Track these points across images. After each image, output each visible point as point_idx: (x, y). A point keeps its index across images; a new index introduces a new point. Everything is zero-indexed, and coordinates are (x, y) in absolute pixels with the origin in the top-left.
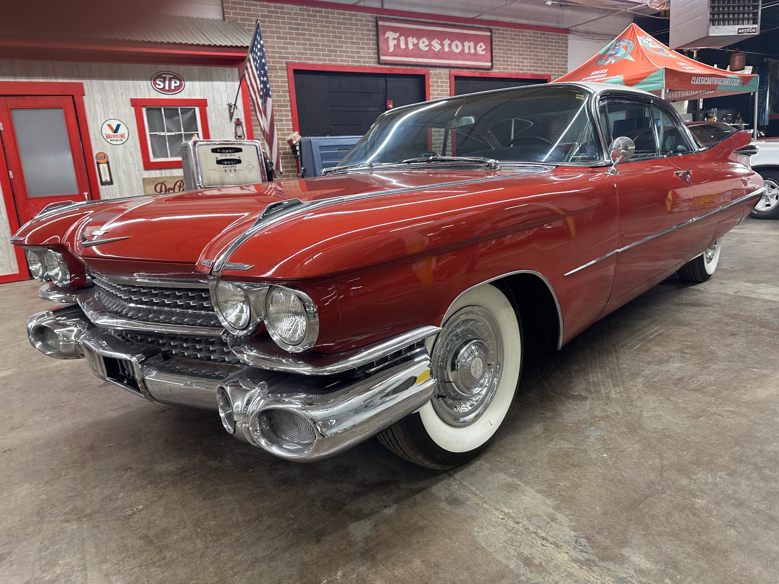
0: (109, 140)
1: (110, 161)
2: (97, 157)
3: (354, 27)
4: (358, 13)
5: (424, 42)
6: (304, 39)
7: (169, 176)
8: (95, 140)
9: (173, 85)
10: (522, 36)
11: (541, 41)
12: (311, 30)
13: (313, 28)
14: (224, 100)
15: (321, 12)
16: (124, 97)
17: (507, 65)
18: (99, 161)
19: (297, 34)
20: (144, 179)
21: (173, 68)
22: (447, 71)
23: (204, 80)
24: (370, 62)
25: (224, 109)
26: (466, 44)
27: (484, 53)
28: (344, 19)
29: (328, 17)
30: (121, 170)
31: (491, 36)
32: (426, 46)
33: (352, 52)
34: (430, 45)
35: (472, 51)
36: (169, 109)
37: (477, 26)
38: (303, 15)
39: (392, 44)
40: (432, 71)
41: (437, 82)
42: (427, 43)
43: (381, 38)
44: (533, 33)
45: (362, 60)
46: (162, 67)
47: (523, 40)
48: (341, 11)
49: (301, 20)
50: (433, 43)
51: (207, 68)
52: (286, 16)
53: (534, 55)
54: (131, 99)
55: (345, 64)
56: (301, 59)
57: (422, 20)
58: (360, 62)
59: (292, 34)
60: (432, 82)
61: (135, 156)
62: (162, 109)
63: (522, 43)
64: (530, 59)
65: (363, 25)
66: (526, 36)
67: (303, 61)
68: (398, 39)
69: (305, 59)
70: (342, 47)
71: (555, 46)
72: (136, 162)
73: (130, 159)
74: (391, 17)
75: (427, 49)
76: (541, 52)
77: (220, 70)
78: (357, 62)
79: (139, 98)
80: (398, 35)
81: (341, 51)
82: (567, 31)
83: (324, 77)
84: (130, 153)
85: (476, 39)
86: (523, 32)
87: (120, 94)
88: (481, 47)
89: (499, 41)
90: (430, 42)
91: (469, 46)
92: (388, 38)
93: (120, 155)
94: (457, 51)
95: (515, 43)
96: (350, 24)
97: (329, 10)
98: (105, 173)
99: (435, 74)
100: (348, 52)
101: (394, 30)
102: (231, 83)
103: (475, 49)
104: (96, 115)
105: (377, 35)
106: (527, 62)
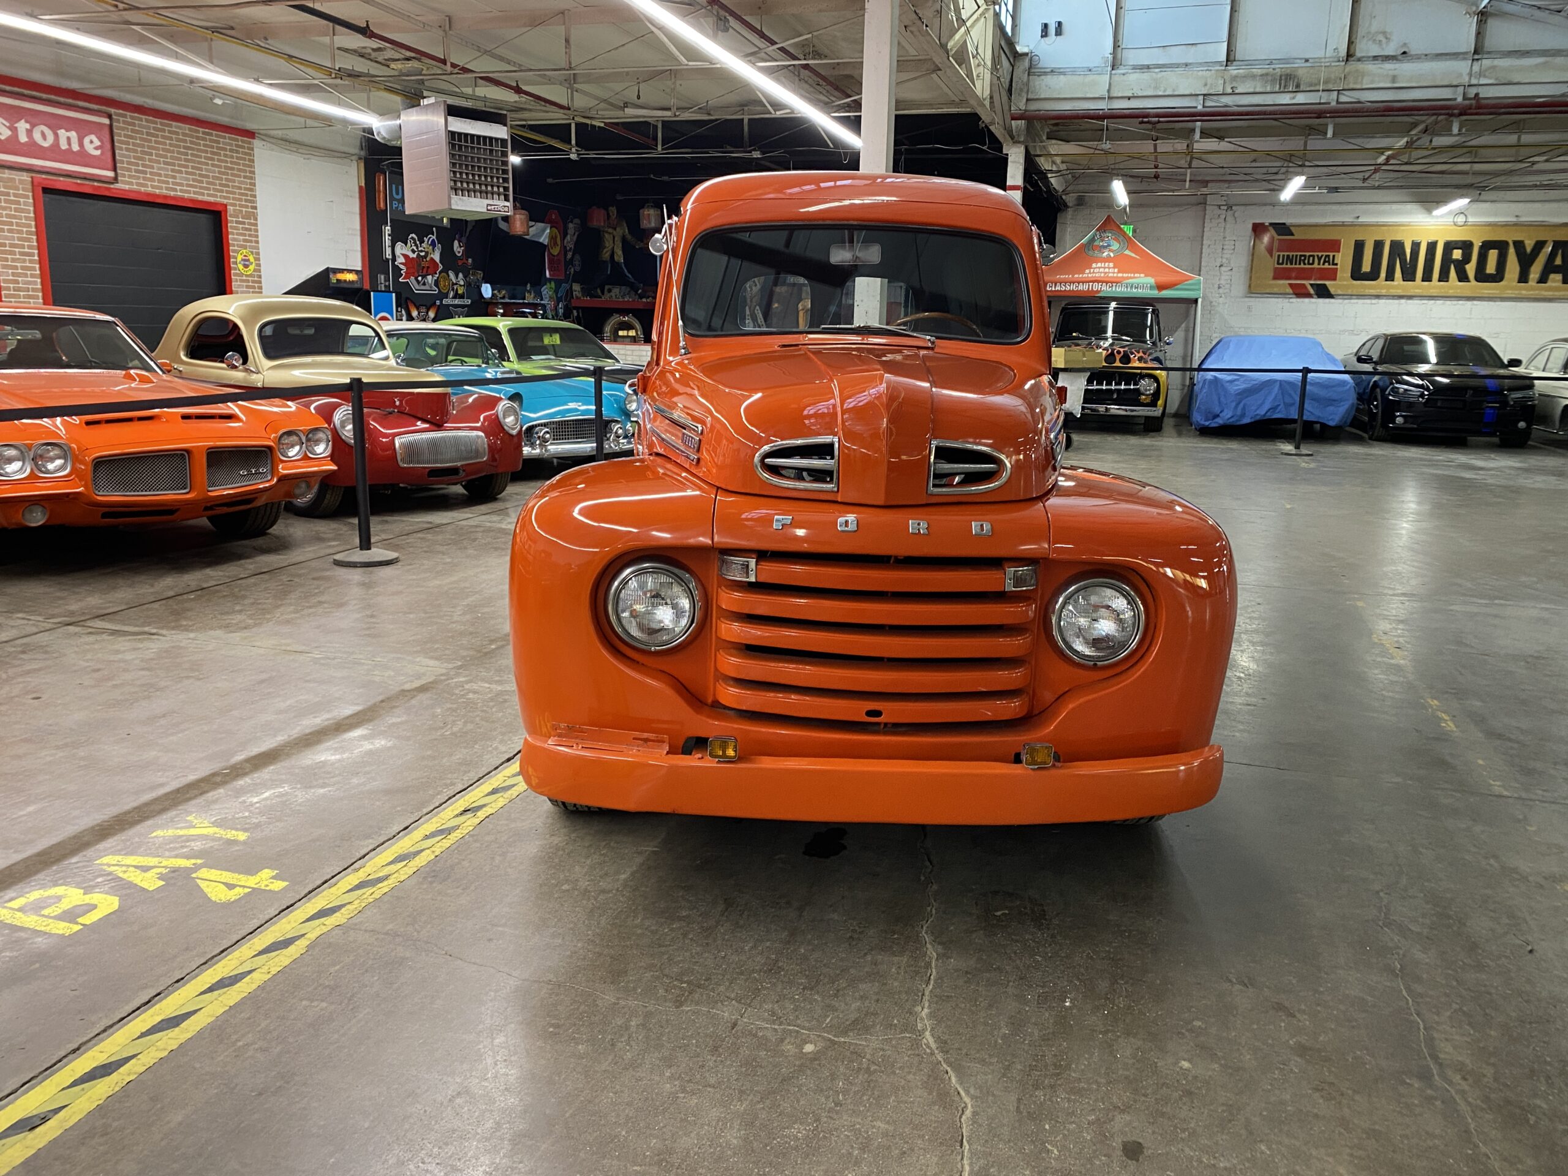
10: (170, 132)
11: (205, 145)
17: (145, 179)
22: (26, 177)
26: (62, 133)
27: (98, 153)
31: (111, 126)
35: (75, 147)
37: (81, 103)
44: (190, 130)
47: (171, 139)
53: (193, 167)
63: (171, 145)
64: (187, 173)
66: (177, 133)
71: (232, 157)
76: (207, 164)
82: (251, 134)
85: (84, 127)
86: (171, 126)
88: (91, 142)
89: (126, 136)
91: (69, 139)
94: (46, 144)
95: (156, 142)
99: (2, 180)
103: (81, 144)
106: (181, 178)
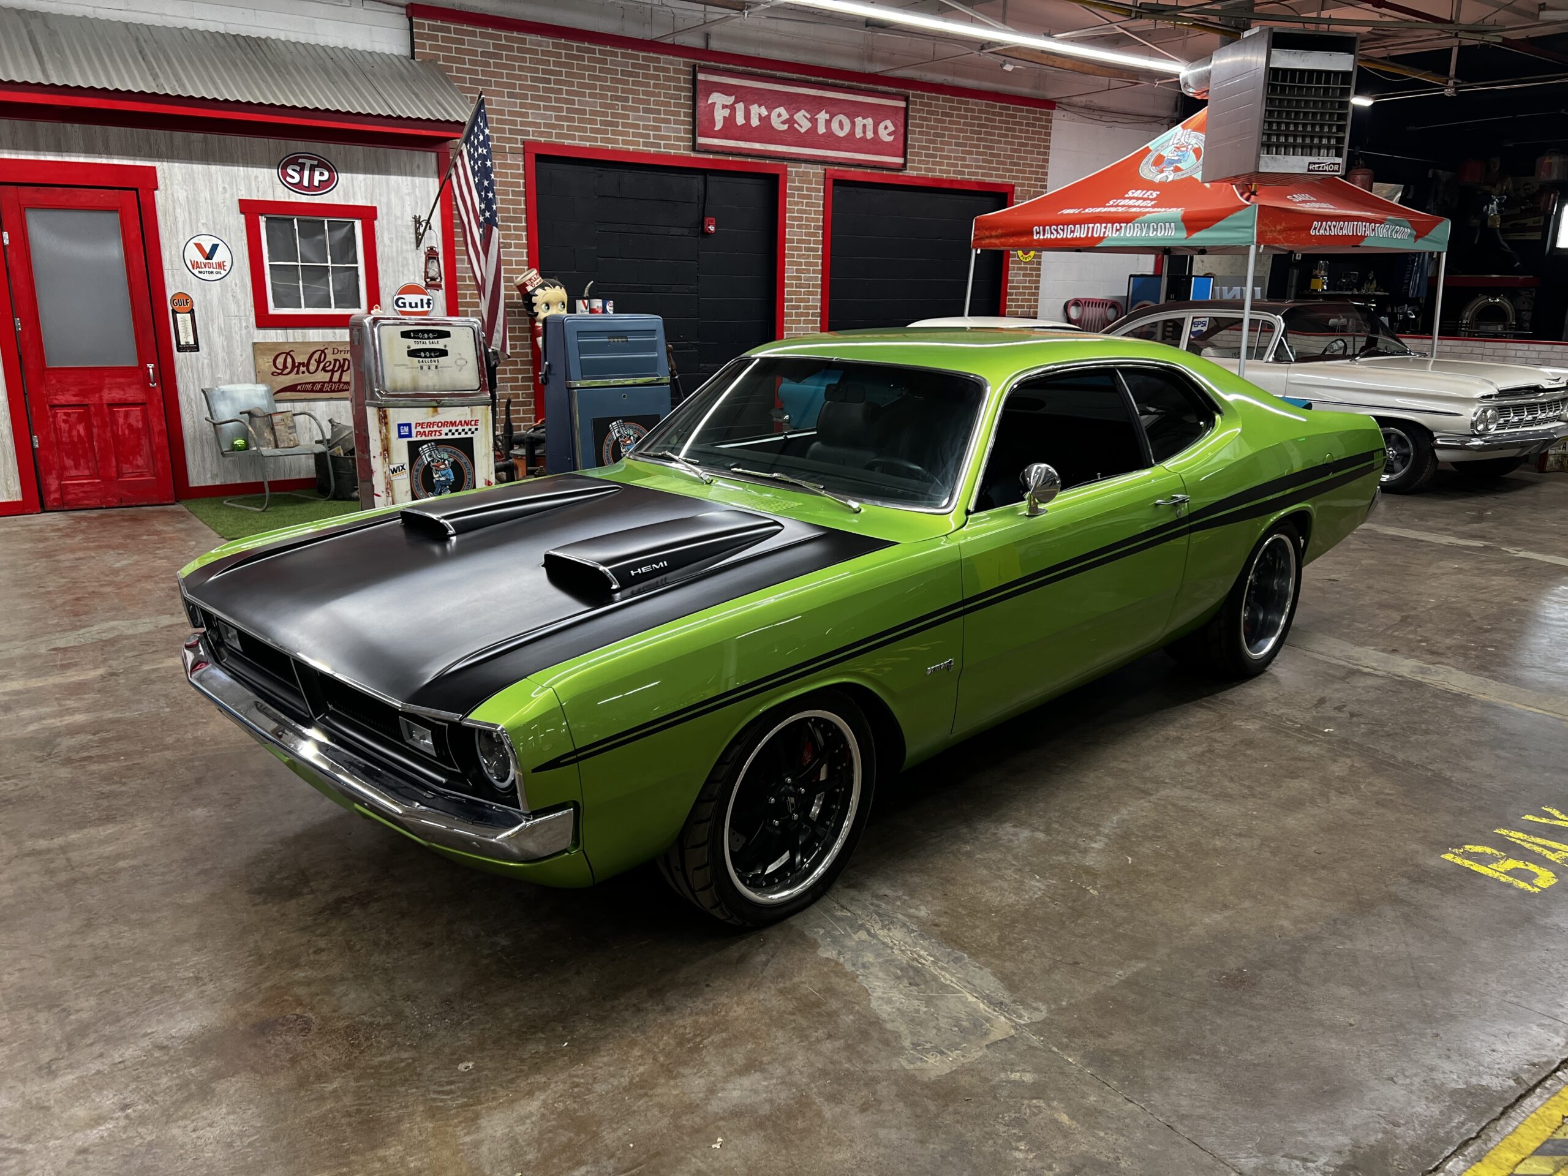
0: (196, 271)
1: (195, 308)
2: (173, 301)
3: (652, 82)
4: (662, 57)
5: (779, 115)
6: (557, 100)
7: (300, 340)
8: (172, 269)
9: (317, 178)
10: (966, 110)
11: (1000, 121)
12: (572, 84)
13: (576, 81)
14: (408, 209)
15: (593, 51)
16: (228, 195)
17: (934, 163)
18: (176, 308)
19: (545, 90)
20: (254, 344)
21: (318, 148)
22: (819, 170)
23: (373, 173)
24: (678, 147)
25: (407, 227)
26: (859, 121)
27: (891, 138)
28: (634, 66)
29: (605, 62)
30: (216, 326)
31: (906, 109)
32: (784, 123)
33: (646, 127)
34: (791, 121)
35: (870, 135)
36: (308, 221)
37: (881, 88)
38: (559, 55)
39: (720, 115)
40: (792, 169)
41: (801, 189)
42: (785, 115)
43: (701, 104)
44: (987, 105)
45: (662, 142)
46: (298, 146)
47: (966, 117)
48: (630, 51)
49: (555, 64)
50: (795, 117)
51: (380, 151)
52: (528, 56)
53: (985, 147)
54: (241, 201)
55: (631, 148)
56: (550, 135)
57: (779, 74)
58: (659, 146)
59: (537, 89)
60: (791, 188)
61: (242, 303)
62: (295, 221)
63: (965, 124)
64: (978, 153)
65: (666, 79)
66: (973, 111)
67: (554, 139)
68: (732, 108)
69: (558, 136)
70: (627, 117)
71: (1027, 132)
72: (242, 314)
73: (233, 307)
74: (722, 65)
75: (786, 127)
76: (1000, 142)
77: (404, 154)
78: (653, 145)
79: (255, 198)
80: (732, 99)
81: (624, 125)
82: (1050, 104)
83: (591, 169)
84: (234, 297)
85: (878, 114)
86: (967, 103)
87: (220, 189)
88: (886, 128)
89: (921, 118)
90: (792, 116)
91: (864, 126)
92: (714, 104)
93: (215, 301)
94: (842, 134)
95: (950, 122)
96: (645, 76)
97: (608, 48)
98: (186, 329)
99: (797, 174)
100: (637, 126)
101: (726, 90)
102: (422, 179)
103: (875, 132)
104: (176, 224)
105: (694, 99)
106: (972, 160)
